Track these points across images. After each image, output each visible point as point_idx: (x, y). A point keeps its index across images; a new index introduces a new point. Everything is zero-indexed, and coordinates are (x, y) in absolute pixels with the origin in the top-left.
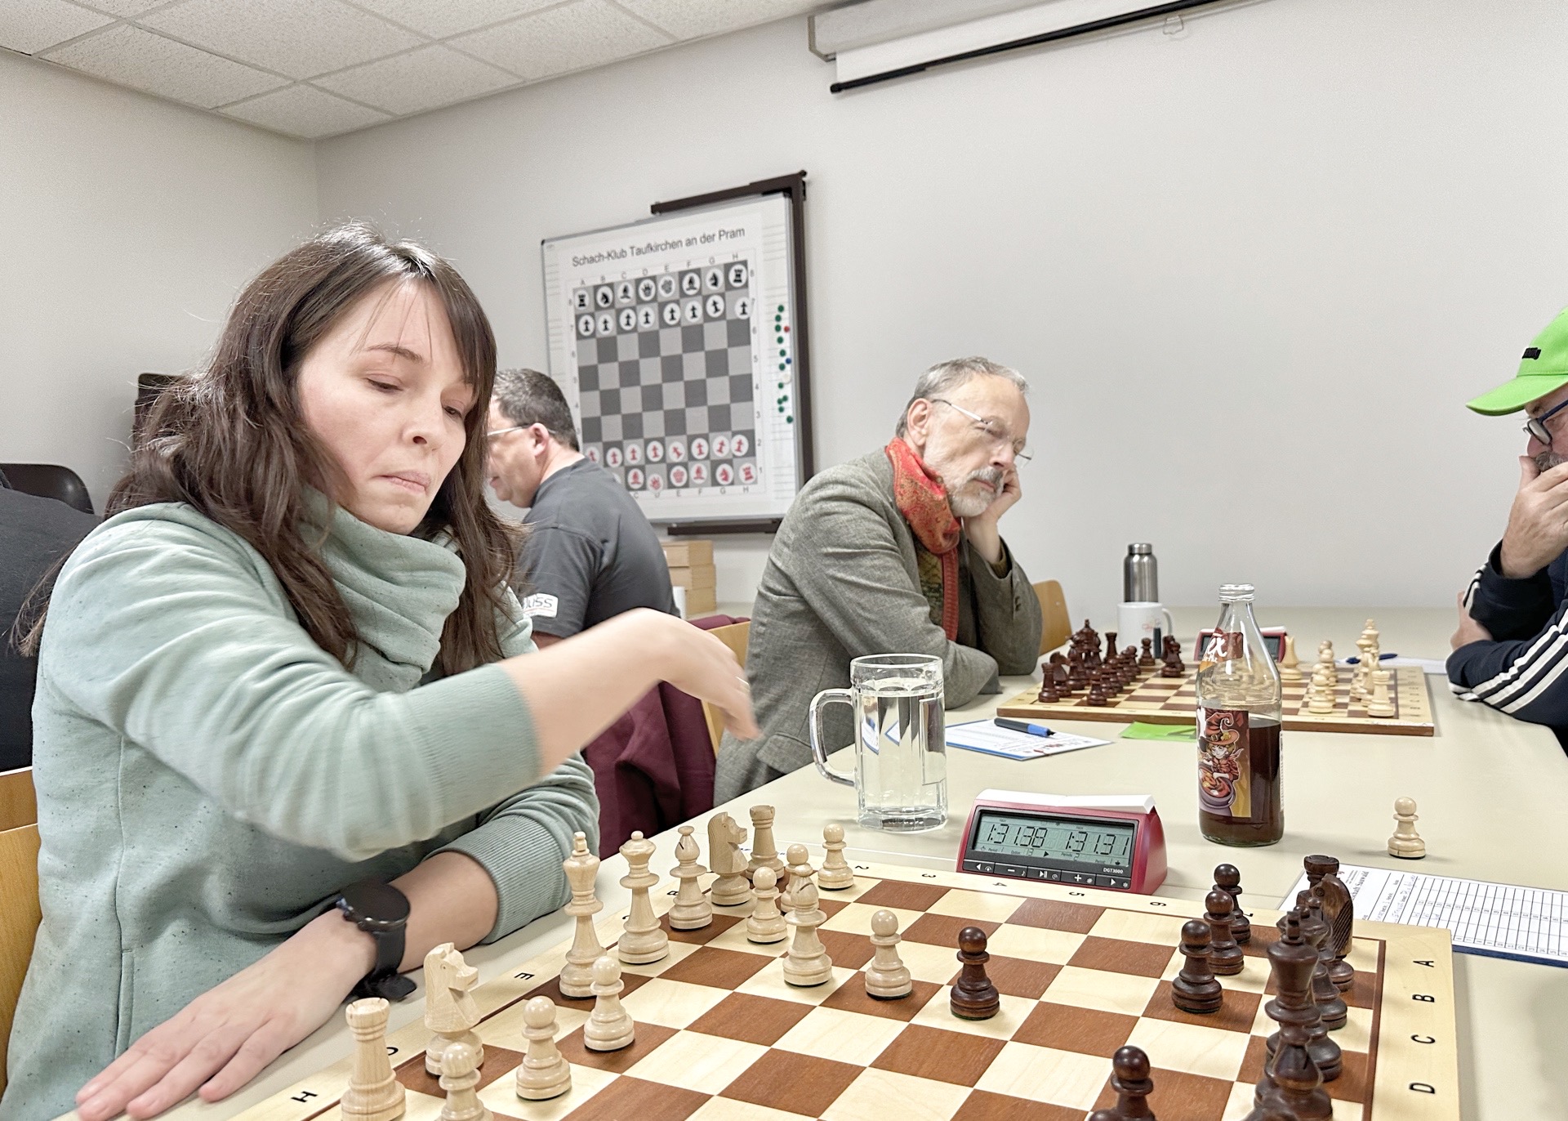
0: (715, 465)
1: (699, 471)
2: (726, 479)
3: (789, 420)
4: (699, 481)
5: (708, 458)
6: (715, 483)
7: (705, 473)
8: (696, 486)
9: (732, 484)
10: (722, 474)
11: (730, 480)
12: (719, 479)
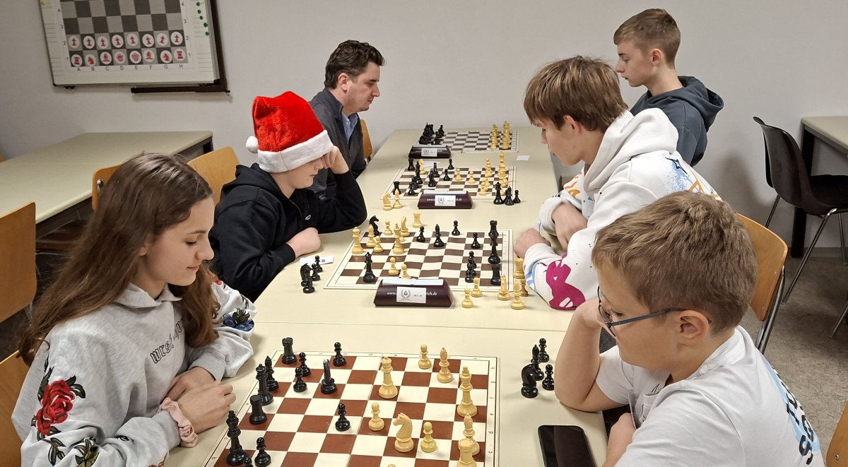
0: (159, 51)
1: (149, 54)
2: (167, 59)
3: (205, 25)
4: (149, 61)
5: (154, 46)
6: (160, 62)
7: (153, 55)
8: (147, 63)
9: (172, 62)
10: (164, 57)
11: (170, 60)
12: (163, 59)
